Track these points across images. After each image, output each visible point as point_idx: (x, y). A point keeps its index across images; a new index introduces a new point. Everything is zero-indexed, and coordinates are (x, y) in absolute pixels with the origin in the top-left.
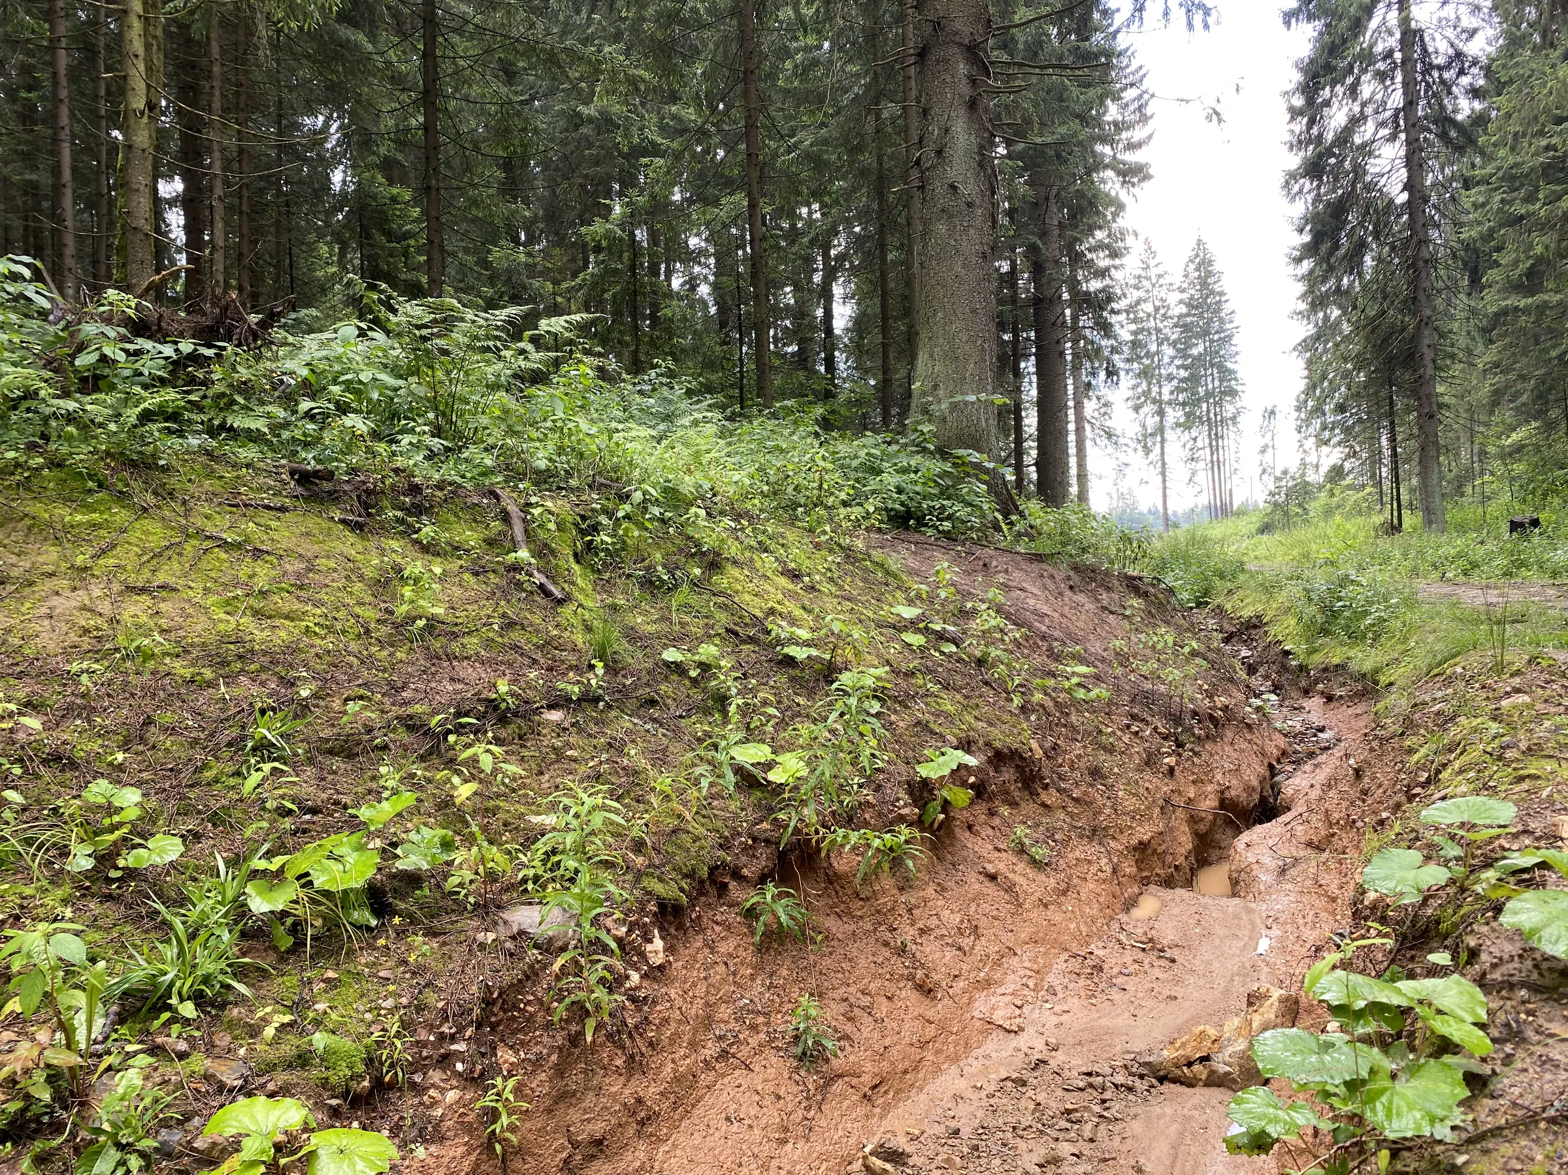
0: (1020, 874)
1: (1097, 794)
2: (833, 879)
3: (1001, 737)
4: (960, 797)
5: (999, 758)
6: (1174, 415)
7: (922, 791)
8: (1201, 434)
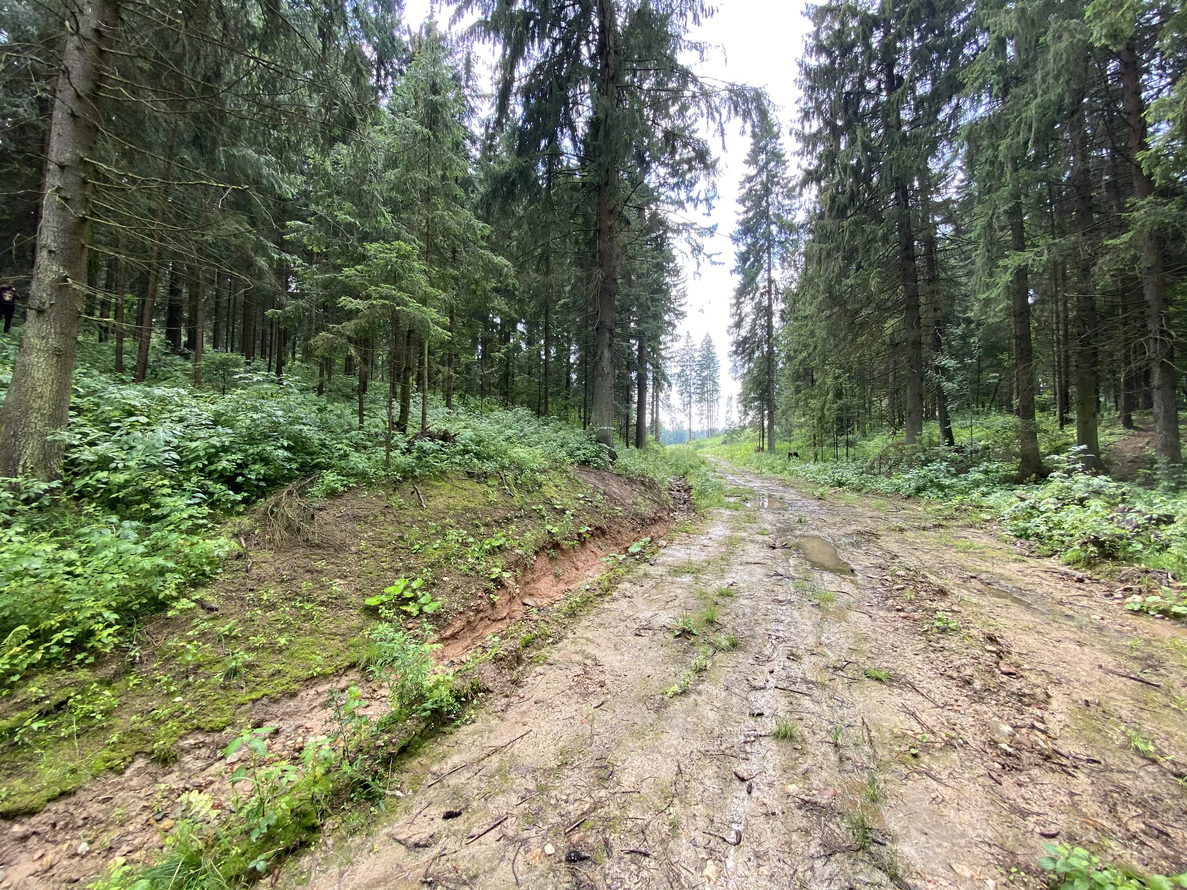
0: (598, 552)
1: (618, 537)
2: (562, 550)
3: (598, 524)
4: (588, 536)
5: (597, 528)
6: (695, 397)
7: (580, 535)
8: (705, 405)
